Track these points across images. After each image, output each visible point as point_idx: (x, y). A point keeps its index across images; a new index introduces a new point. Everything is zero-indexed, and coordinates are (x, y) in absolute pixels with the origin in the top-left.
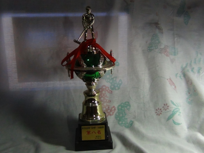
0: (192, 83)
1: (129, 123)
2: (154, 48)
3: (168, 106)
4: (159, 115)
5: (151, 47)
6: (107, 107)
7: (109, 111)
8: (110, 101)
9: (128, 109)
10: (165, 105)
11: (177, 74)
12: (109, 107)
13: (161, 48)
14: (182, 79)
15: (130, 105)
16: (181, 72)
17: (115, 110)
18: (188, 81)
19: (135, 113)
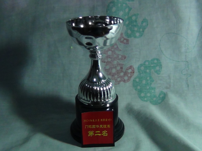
1: (157, 96)
6: (119, 68)
7: (122, 74)
8: (125, 58)
9: (158, 72)
12: (122, 68)
15: (161, 65)
17: (134, 72)
19: (170, 78)
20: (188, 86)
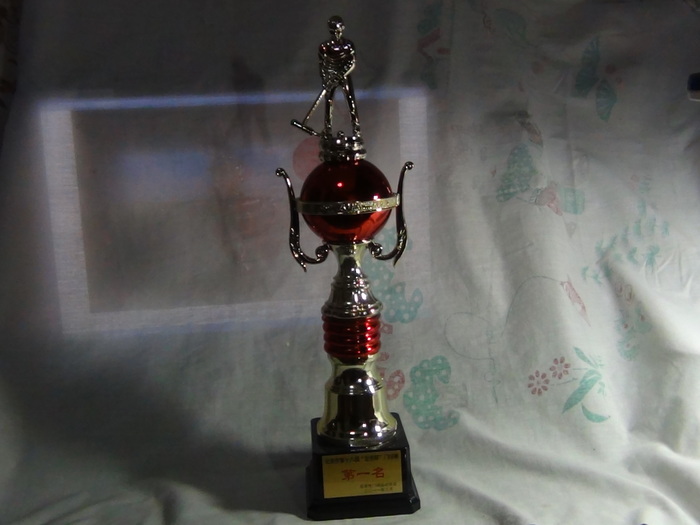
0: (631, 296)
2: (518, 189)
3: (567, 366)
4: (540, 393)
5: (509, 187)
8: (387, 356)
9: (445, 380)
10: (556, 361)
11: (585, 269)
13: (538, 190)
14: (600, 283)
15: (449, 368)
16: (597, 263)
17: (403, 382)
18: (621, 289)
19: (466, 389)
20: (497, 400)
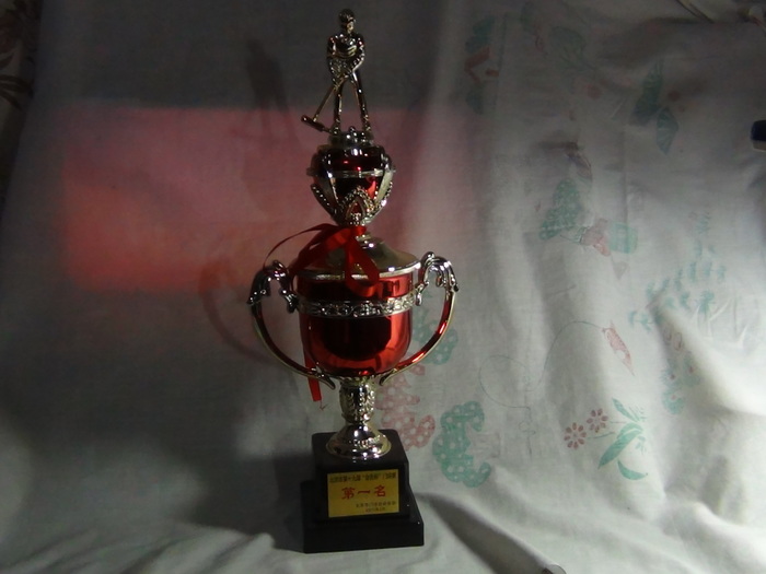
0: (681, 345)
1: (477, 472)
2: (563, 226)
3: (605, 419)
4: (576, 446)
5: (553, 224)
6: (407, 420)
7: (413, 431)
8: (418, 401)
9: (477, 427)
10: (593, 413)
11: (634, 313)
12: (412, 420)
13: (584, 229)
14: (648, 329)
15: (483, 414)
16: (647, 307)
17: (434, 428)
18: (670, 337)
19: (499, 438)
20: (531, 452)
